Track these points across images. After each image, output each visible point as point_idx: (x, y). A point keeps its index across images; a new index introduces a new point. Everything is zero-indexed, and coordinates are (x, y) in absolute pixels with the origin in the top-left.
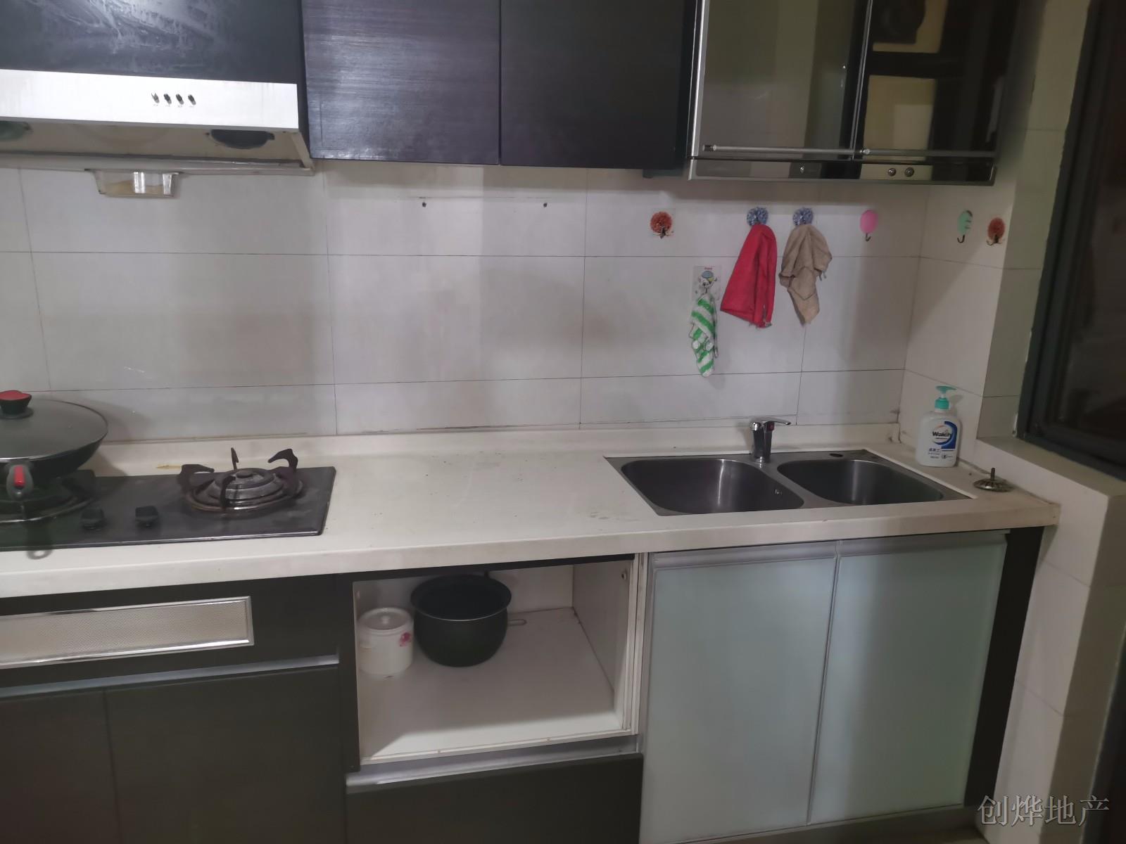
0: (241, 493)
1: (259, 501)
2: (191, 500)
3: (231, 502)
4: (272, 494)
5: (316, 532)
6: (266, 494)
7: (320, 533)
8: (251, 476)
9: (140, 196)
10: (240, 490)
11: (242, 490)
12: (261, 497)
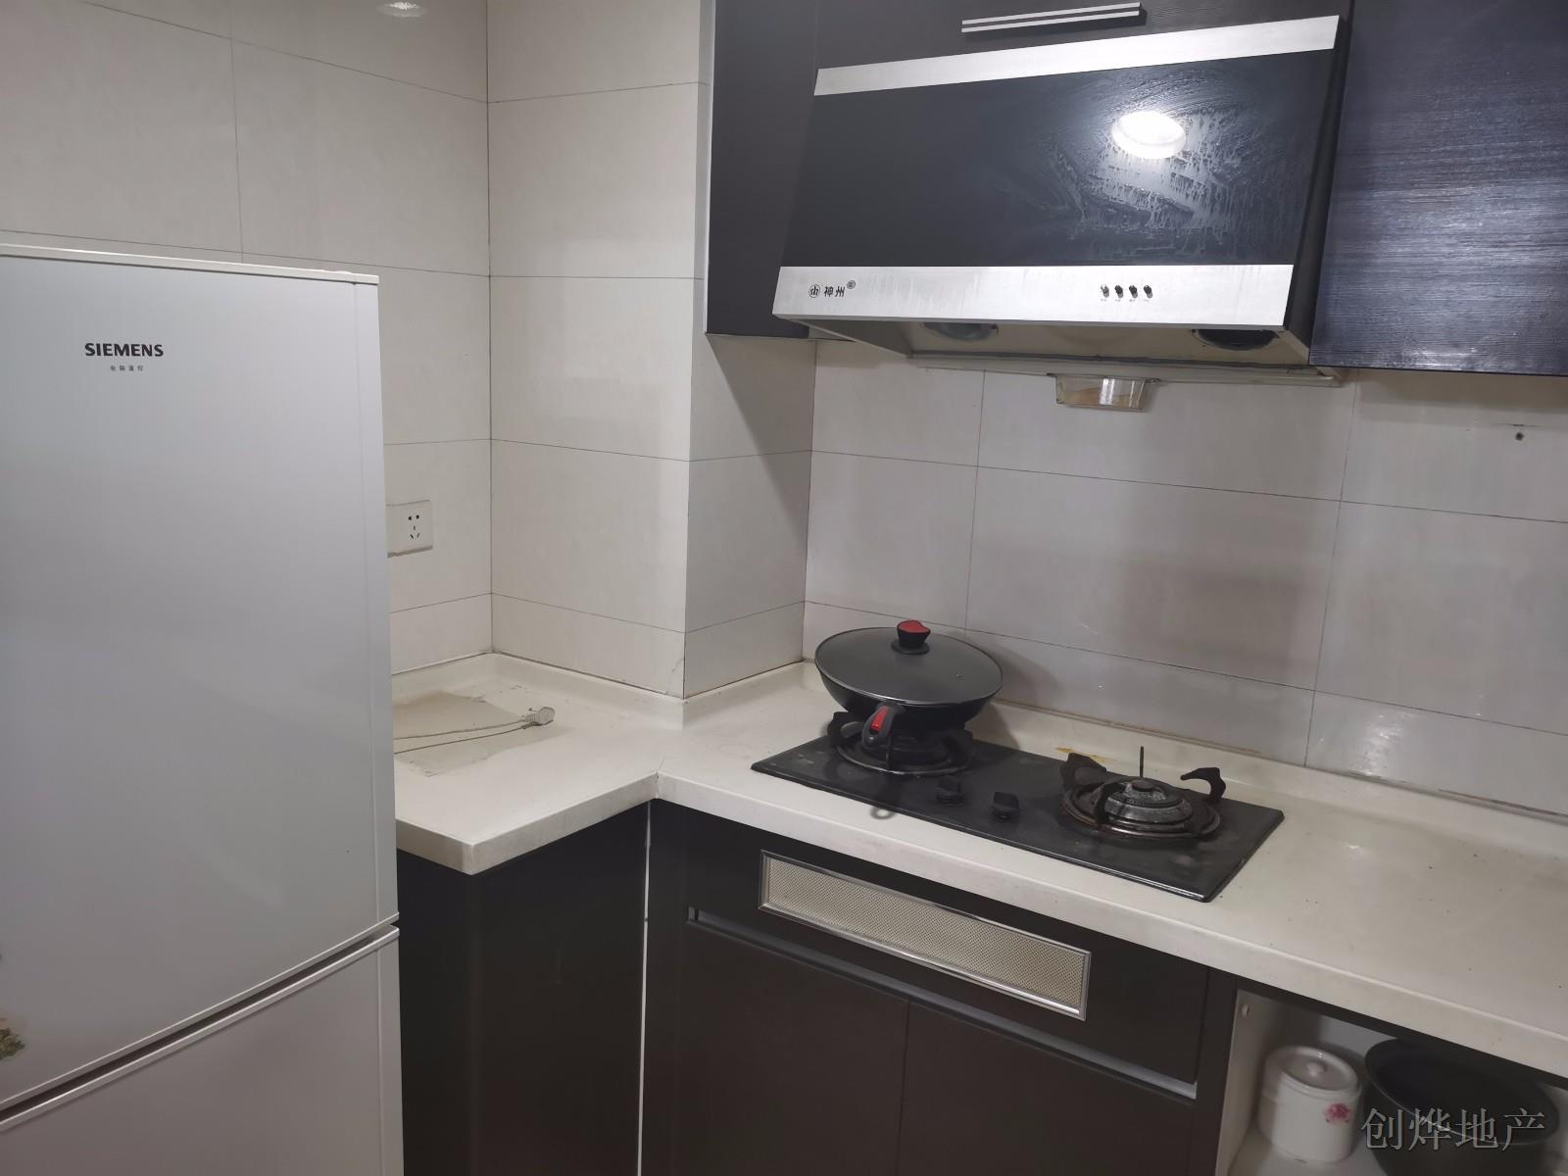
0: (1128, 810)
1: (1146, 827)
2: (1067, 801)
3: (1111, 818)
4: (1172, 823)
5: (1202, 896)
6: (1161, 821)
7: (1206, 900)
8: (1150, 791)
9: (1105, 408)
10: (1128, 806)
11: (1131, 807)
12: (1153, 823)
